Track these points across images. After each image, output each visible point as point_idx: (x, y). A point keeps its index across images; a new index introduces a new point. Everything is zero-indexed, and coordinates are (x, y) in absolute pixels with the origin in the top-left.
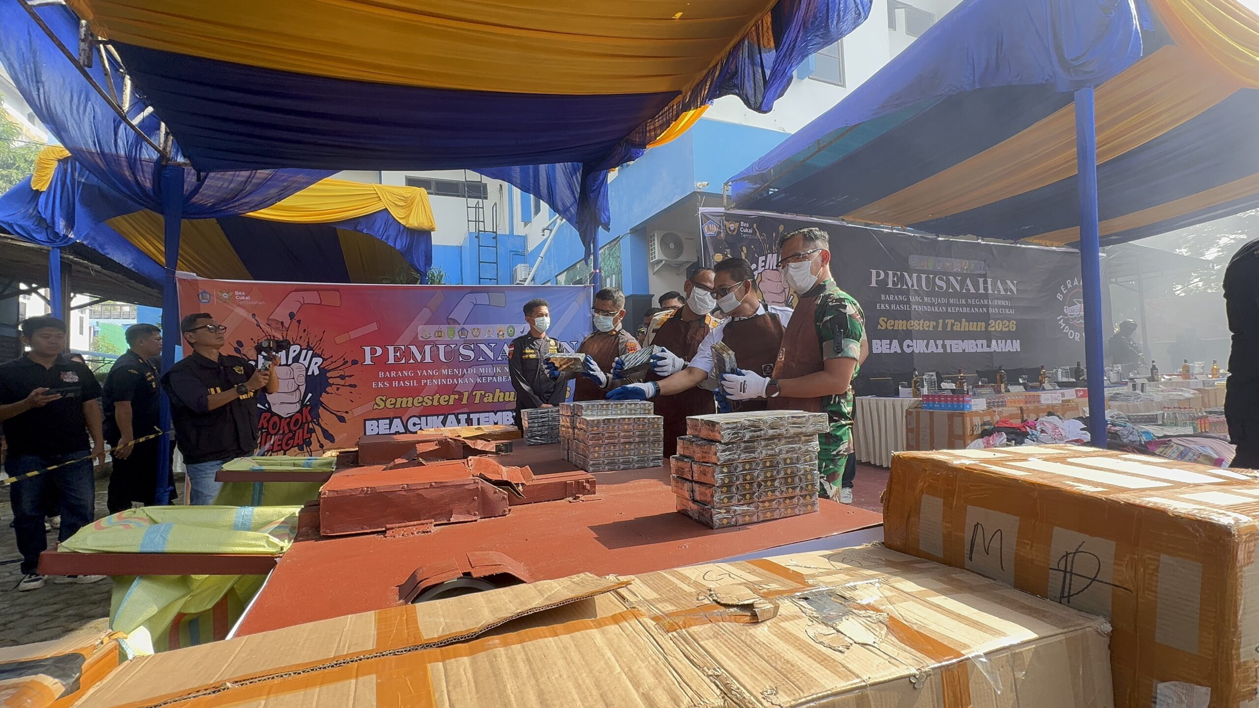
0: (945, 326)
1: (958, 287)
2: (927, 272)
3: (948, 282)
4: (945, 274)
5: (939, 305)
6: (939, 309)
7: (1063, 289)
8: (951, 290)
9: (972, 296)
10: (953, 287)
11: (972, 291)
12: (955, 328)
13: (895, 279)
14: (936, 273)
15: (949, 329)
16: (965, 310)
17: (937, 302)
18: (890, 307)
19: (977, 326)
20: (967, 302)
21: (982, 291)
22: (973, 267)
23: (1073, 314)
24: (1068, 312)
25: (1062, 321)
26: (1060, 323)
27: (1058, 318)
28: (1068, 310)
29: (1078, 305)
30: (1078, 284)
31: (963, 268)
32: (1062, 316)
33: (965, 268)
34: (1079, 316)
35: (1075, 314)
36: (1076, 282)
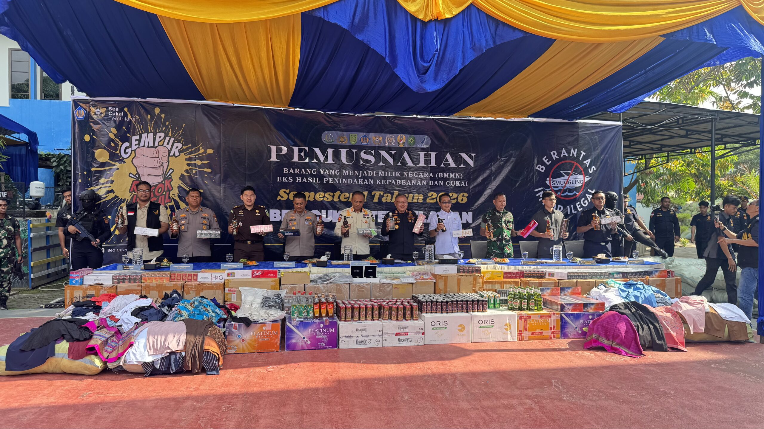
1: (391, 161)
2: (350, 147)
4: (372, 148)
5: (363, 178)
6: (363, 181)
7: (546, 161)
10: (385, 161)
12: (384, 200)
13: (302, 154)
14: (360, 148)
15: (376, 200)
16: (399, 181)
17: (362, 174)
18: (294, 179)
19: (413, 198)
20: (402, 174)
21: (422, 164)
22: (411, 141)
23: (557, 186)
24: (552, 184)
25: (541, 193)
26: (537, 195)
27: (535, 190)
28: (551, 182)
29: (566, 177)
30: (567, 155)
31: (398, 143)
32: (542, 188)
33: (401, 142)
34: (565, 188)
35: (560, 185)
36: (564, 153)
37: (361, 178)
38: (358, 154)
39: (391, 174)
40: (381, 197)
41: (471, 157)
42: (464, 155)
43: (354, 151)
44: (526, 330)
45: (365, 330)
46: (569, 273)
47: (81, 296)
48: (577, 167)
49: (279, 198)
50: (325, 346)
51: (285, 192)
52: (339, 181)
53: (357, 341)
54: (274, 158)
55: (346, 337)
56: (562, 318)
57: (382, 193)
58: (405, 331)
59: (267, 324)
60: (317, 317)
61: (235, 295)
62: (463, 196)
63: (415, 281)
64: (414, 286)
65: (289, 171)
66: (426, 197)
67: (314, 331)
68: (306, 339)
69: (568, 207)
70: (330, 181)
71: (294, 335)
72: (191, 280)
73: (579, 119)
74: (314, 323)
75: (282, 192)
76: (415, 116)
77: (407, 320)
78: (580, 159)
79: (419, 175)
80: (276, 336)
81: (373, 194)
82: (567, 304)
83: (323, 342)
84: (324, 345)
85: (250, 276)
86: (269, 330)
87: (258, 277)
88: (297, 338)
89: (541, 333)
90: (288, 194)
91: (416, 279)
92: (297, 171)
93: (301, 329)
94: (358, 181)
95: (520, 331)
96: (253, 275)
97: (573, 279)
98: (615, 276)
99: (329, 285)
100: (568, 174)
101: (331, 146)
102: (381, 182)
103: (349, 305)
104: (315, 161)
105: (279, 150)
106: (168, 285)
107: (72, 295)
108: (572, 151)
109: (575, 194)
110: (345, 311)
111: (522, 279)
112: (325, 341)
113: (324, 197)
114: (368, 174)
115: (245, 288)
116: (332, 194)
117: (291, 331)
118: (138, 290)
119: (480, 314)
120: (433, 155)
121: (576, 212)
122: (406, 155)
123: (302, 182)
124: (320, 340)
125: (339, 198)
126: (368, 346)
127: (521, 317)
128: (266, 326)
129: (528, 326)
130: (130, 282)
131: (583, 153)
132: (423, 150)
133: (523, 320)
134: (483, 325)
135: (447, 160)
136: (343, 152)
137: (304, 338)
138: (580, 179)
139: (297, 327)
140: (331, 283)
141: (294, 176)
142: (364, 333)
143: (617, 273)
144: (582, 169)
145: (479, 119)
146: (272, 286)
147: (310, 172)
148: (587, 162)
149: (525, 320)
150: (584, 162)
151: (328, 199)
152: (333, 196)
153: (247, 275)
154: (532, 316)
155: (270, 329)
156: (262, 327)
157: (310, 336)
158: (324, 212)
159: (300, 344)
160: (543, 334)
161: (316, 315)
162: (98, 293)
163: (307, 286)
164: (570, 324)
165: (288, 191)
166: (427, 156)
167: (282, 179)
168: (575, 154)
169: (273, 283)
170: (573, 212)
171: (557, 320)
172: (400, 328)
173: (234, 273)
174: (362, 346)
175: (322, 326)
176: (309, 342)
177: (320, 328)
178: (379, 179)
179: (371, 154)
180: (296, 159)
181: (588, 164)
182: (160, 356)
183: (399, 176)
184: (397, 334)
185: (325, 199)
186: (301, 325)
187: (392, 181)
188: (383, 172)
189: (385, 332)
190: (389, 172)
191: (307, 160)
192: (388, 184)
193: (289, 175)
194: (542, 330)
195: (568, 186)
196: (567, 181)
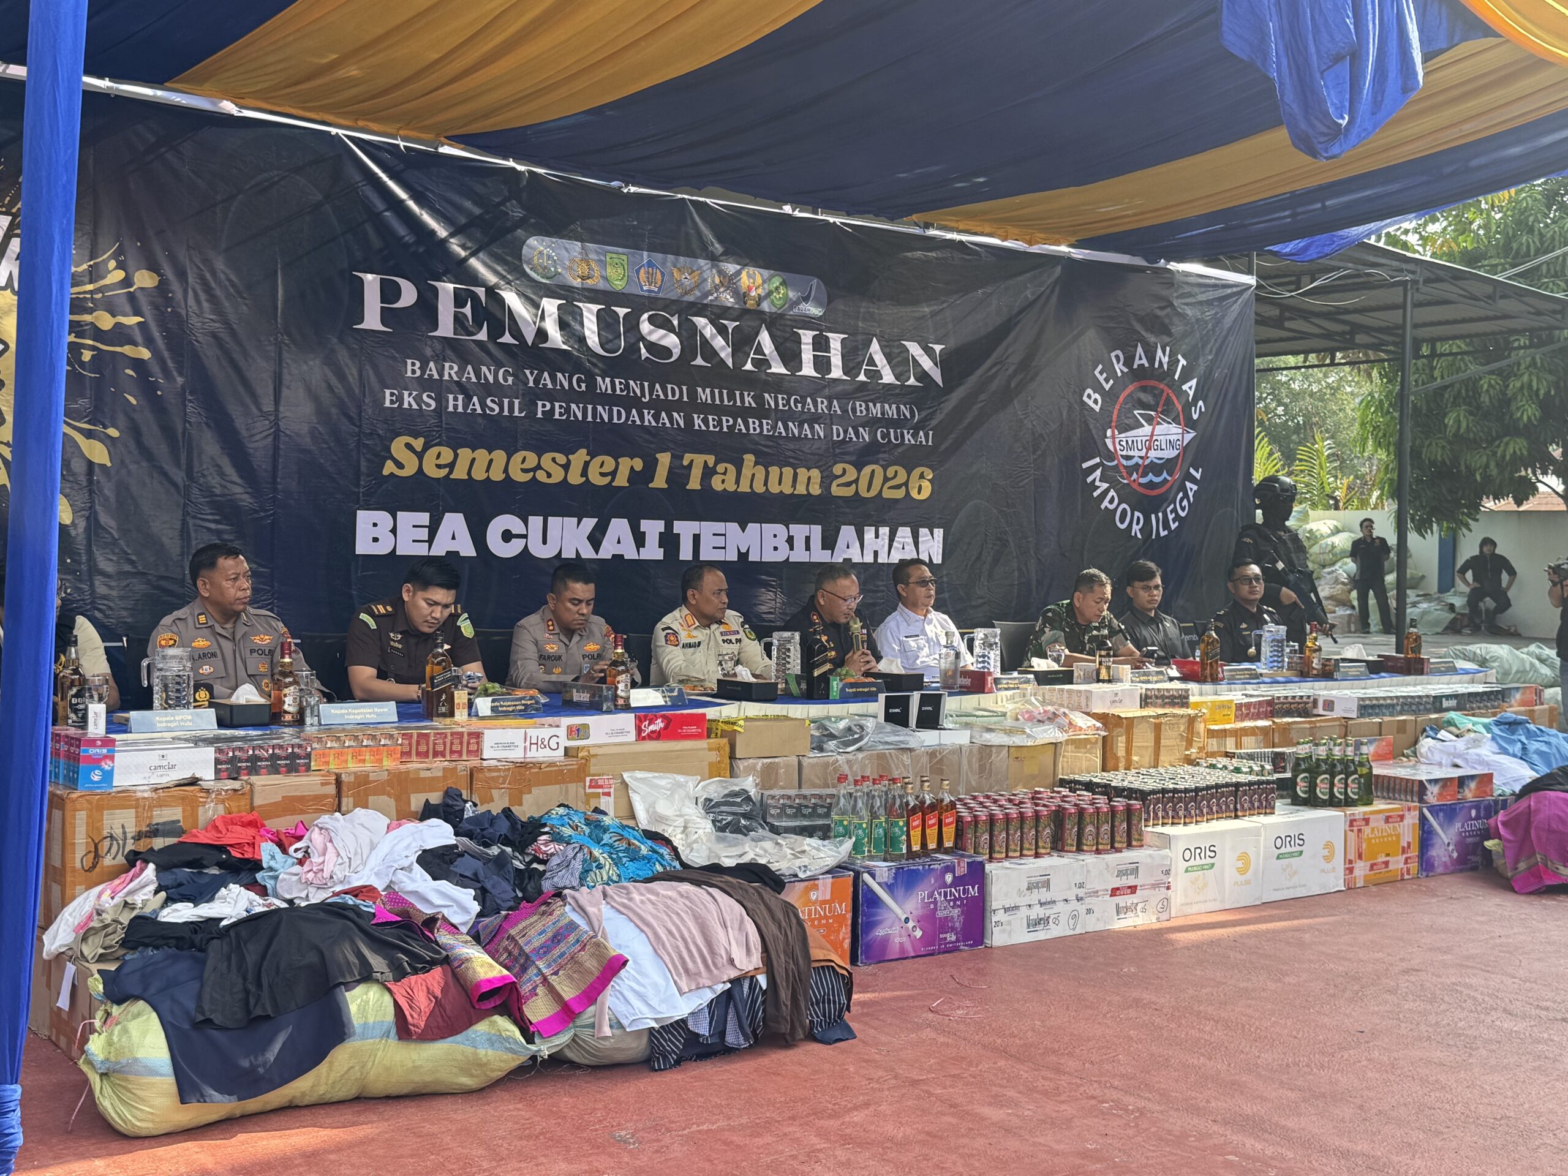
0: (680, 474)
1: (726, 354)
2: (606, 298)
3: (688, 334)
4: (670, 305)
5: (658, 406)
7: (1101, 378)
8: (699, 361)
10: (708, 351)
11: (776, 364)
12: (717, 484)
13: (467, 310)
14: (638, 304)
15: (694, 484)
16: (753, 424)
17: (651, 394)
18: (441, 400)
20: (759, 399)
21: (808, 370)
22: (778, 292)
23: (1131, 453)
24: (1118, 447)
25: (1098, 473)
26: (1089, 480)
27: (1085, 465)
28: (1117, 440)
29: (1147, 429)
30: (1147, 365)
31: (744, 295)
32: (1098, 460)
33: (752, 293)
34: (1147, 462)
35: (1136, 452)
36: (1140, 358)
37: (648, 406)
38: (632, 323)
39: (731, 397)
40: (708, 473)
41: (929, 352)
42: (915, 349)
43: (622, 311)
44: (1360, 857)
45: (1047, 885)
46: (1363, 699)
48: (1168, 402)
49: (389, 468)
50: (958, 940)
51: (409, 446)
52: (585, 415)
53: (1028, 917)
54: (372, 320)
56: (1423, 819)
57: (710, 460)
58: (1131, 881)
59: (820, 882)
60: (918, 854)
61: (611, 799)
62: (922, 476)
65: (423, 369)
66: (828, 479)
67: (931, 895)
68: (911, 924)
69: (1153, 516)
70: (557, 410)
71: (883, 914)
72: (460, 753)
73: (1175, 260)
75: (398, 447)
76: (787, 209)
78: (1176, 377)
79: (803, 407)
80: (840, 918)
81: (685, 463)
82: (1430, 781)
83: (953, 929)
84: (954, 938)
85: (632, 736)
86: (824, 902)
88: (888, 923)
89: (1386, 863)
90: (420, 456)
92: (451, 370)
93: (900, 892)
94: (641, 417)
95: (1351, 862)
100: (1150, 420)
101: (552, 293)
102: (706, 421)
104: (507, 339)
105: (389, 293)
108: (1159, 352)
109: (1166, 481)
112: (957, 925)
113: (539, 467)
114: (666, 395)
116: (561, 459)
117: (874, 901)
120: (838, 341)
121: (1166, 533)
122: (764, 337)
123: (465, 413)
124: (945, 925)
125: (584, 473)
126: (1054, 931)
127: (1352, 823)
128: (816, 887)
129: (1364, 846)
131: (1183, 362)
133: (1355, 829)
134: (1283, 850)
136: (590, 313)
137: (907, 920)
138: (1175, 437)
139: (889, 888)
141: (438, 388)
142: (1044, 895)
144: (1180, 409)
145: (950, 236)
146: (711, 764)
147: (491, 379)
148: (1190, 387)
149: (1359, 831)
150: (1184, 387)
151: (549, 475)
152: (566, 467)
153: (622, 732)
154: (1372, 817)
155: (828, 897)
156: (807, 890)
157: (920, 912)
158: (536, 521)
159: (897, 940)
160: (1391, 867)
161: (914, 848)
162: (194, 816)
163: (805, 762)
164: (1438, 834)
165: (418, 444)
166: (821, 344)
167: (400, 399)
168: (1165, 360)
169: (714, 757)
170: (1162, 532)
171: (1414, 825)
172: (1121, 874)
174: (1041, 935)
175: (949, 878)
176: (918, 933)
177: (945, 886)
178: (699, 413)
179: (671, 329)
180: (446, 328)
181: (1191, 393)
183: (754, 405)
184: (1114, 892)
185: (541, 476)
186: (899, 881)
187: (735, 422)
188: (708, 391)
189: (1090, 886)
190: (725, 392)
191: (482, 336)
192: (725, 429)
193: (425, 384)
194: (1388, 855)
195: (1152, 454)
196: (1150, 441)
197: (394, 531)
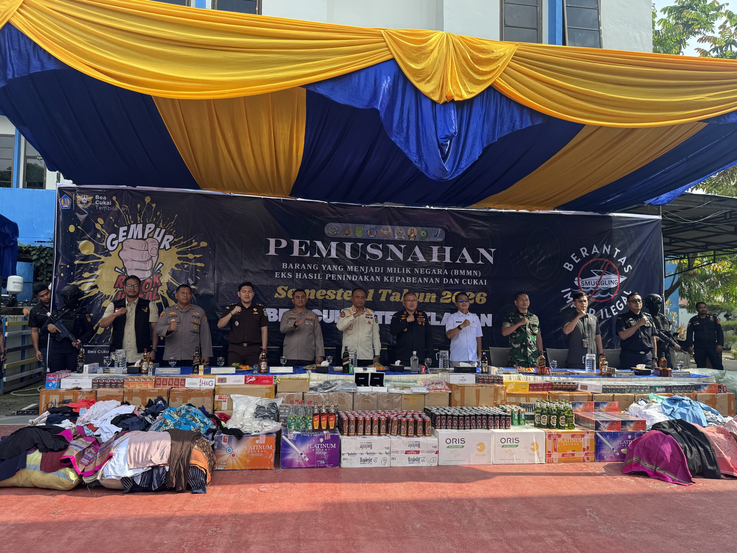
0: (377, 296)
1: (400, 256)
2: (355, 241)
3: (386, 251)
4: (379, 241)
5: (369, 274)
6: (369, 278)
7: (574, 259)
8: (389, 259)
9: (421, 265)
10: (393, 255)
11: (421, 258)
12: (392, 299)
13: (303, 248)
14: (366, 241)
15: (383, 299)
16: (409, 279)
17: (368, 271)
18: (293, 275)
19: (425, 298)
20: (412, 271)
21: (435, 259)
22: (423, 234)
23: (589, 286)
24: (581, 284)
25: (569, 294)
26: (565, 297)
27: (563, 291)
28: (580, 282)
29: (598, 277)
31: (409, 236)
32: (569, 289)
33: (412, 235)
34: (597, 289)
35: (591, 286)
36: (595, 250)
37: (367, 274)
38: (364, 248)
39: (401, 270)
40: (389, 296)
41: (490, 252)
42: (482, 251)
43: (360, 244)
44: (555, 450)
45: (371, 446)
46: (605, 386)
47: (58, 401)
48: (610, 266)
49: (276, 295)
50: (325, 464)
51: (283, 289)
52: (342, 278)
53: (361, 458)
54: (272, 251)
55: (349, 454)
56: (596, 437)
57: (390, 291)
58: (417, 449)
59: (260, 437)
60: (316, 430)
61: (226, 403)
62: (482, 296)
63: (428, 392)
64: (426, 397)
65: (288, 266)
66: (439, 296)
67: (313, 446)
68: (303, 456)
69: (601, 310)
70: (333, 277)
71: (290, 451)
72: (178, 385)
73: (613, 212)
74: (313, 437)
75: (279, 289)
76: (428, 207)
77: (419, 437)
78: (614, 256)
79: (431, 272)
80: (270, 451)
81: (380, 292)
82: (603, 421)
83: (323, 459)
84: (324, 463)
85: (243, 383)
86: (262, 444)
87: (251, 383)
88: (293, 454)
89: (573, 455)
90: (287, 292)
91: (428, 389)
92: (297, 266)
93: (299, 444)
94: (363, 278)
95: (549, 452)
96: (246, 381)
97: (609, 392)
98: (658, 390)
99: (331, 394)
100: (600, 274)
101: (334, 240)
102: (389, 279)
103: (352, 418)
104: (316, 255)
105: (278, 243)
106: (153, 391)
107: (47, 399)
108: (605, 247)
109: (610, 296)
110: (348, 424)
111: (551, 392)
112: (325, 458)
113: (326, 294)
114: (374, 271)
115: (236, 395)
116: (334, 292)
117: (287, 446)
118: (120, 396)
119: (502, 431)
120: (448, 249)
121: (610, 316)
122: (417, 249)
123: (301, 279)
124: (319, 457)
125: (342, 296)
126: (373, 465)
127: (550, 436)
128: (259, 439)
129: (558, 446)
130: (111, 387)
131: (618, 251)
132: (435, 244)
133: (552, 439)
134: (506, 444)
135: (463, 256)
136: (348, 246)
137: (301, 454)
138: (614, 280)
139: (294, 442)
140: (332, 391)
141: (293, 271)
142: (369, 450)
143: (659, 387)
144: (617, 268)
145: (500, 211)
146: (266, 394)
147: (311, 268)
148: (623, 260)
149: (554, 439)
150: (619, 260)
151: (330, 297)
152: (336, 294)
153: (239, 381)
154: (562, 434)
155: (264, 443)
156: (255, 440)
157: (308, 451)
158: (325, 311)
159: (297, 461)
160: (576, 456)
161: (315, 428)
162: (76, 398)
163: (305, 394)
164: (606, 444)
165: (286, 288)
166: (442, 251)
167: (280, 275)
168: (608, 251)
169: (268, 391)
170: (608, 316)
171: (591, 439)
172: (410, 446)
173: (226, 378)
174: (367, 465)
175: (322, 440)
176: (307, 459)
177: (320, 443)
178: (386, 276)
179: (379, 248)
180: (296, 253)
181: (623, 263)
182: (141, 471)
183: (410, 272)
184: (407, 452)
185: (327, 297)
186: (298, 440)
187: (401, 278)
188: (391, 269)
189: (393, 449)
190: (398, 269)
191: (308, 255)
192: (397, 281)
193: (288, 270)
194: (574, 451)
195: (600, 286)
196: (599, 281)
197: (278, 314)
